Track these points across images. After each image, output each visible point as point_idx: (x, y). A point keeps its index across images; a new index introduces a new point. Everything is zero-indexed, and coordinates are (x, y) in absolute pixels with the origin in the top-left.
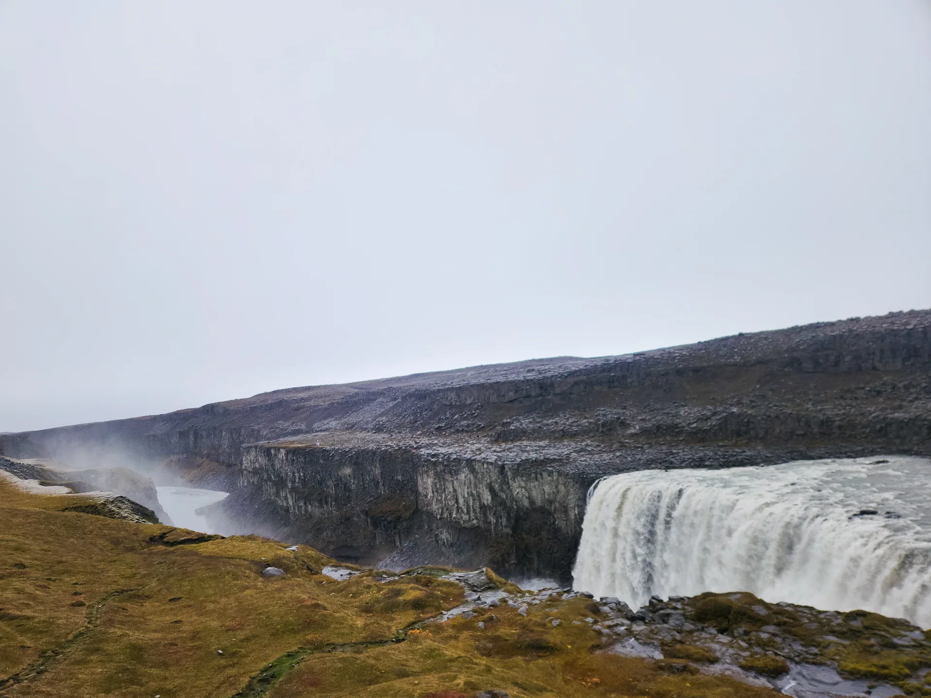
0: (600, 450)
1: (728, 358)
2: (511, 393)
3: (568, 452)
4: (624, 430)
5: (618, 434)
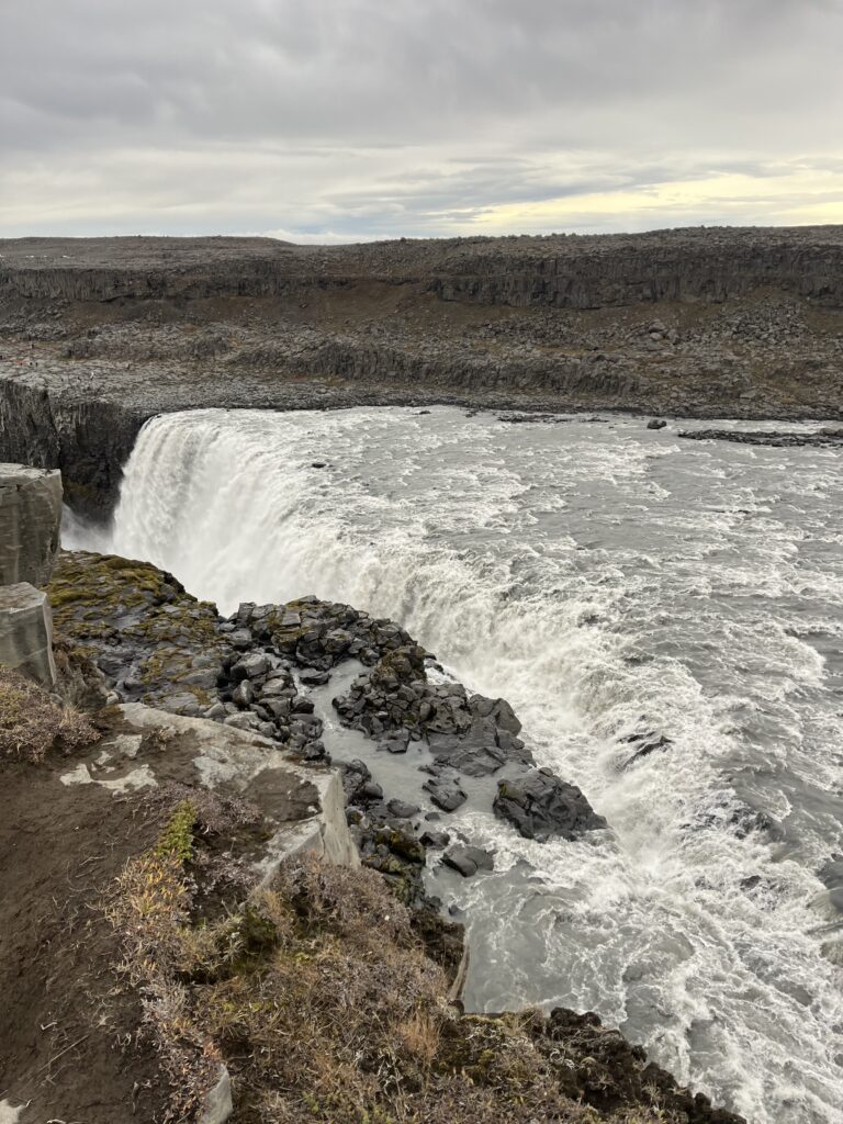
1: (380, 271)
2: (110, 289)
3: (141, 380)
4: (223, 355)
5: (215, 360)
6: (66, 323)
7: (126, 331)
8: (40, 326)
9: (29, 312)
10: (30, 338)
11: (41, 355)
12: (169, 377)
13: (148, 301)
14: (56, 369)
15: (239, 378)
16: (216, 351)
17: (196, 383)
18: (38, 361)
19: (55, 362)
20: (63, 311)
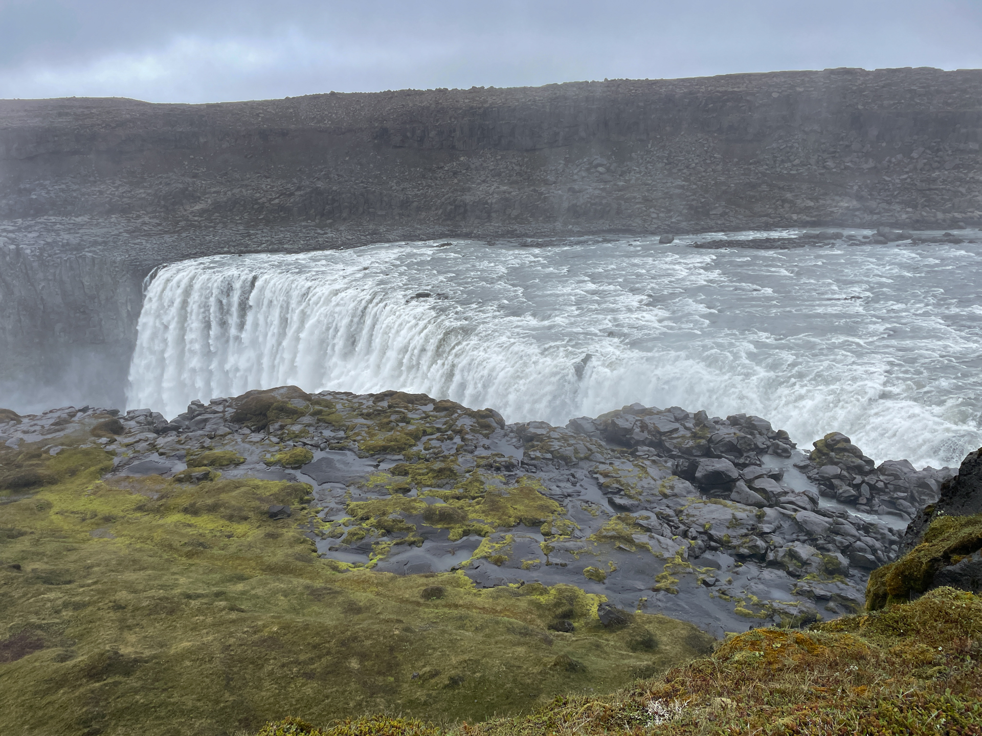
0: (160, 230)
2: (31, 146)
3: (117, 232)
4: (193, 205)
5: (186, 210)
12: (145, 228)
16: (184, 201)
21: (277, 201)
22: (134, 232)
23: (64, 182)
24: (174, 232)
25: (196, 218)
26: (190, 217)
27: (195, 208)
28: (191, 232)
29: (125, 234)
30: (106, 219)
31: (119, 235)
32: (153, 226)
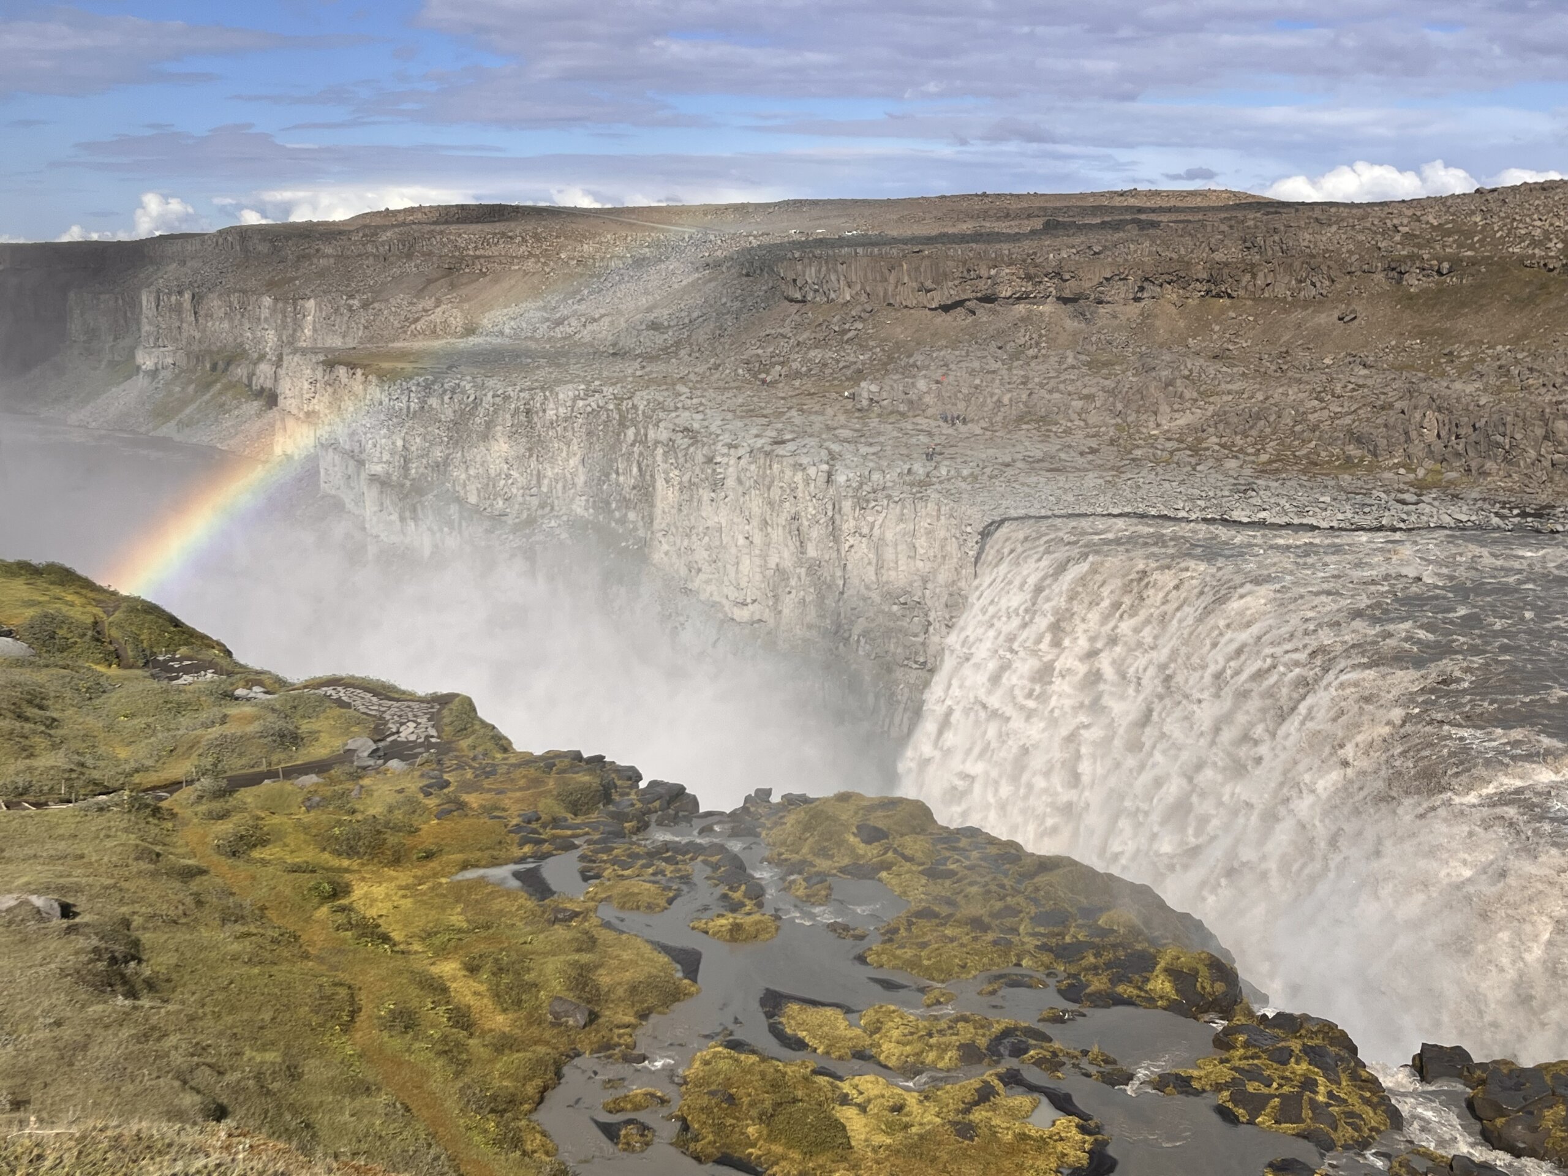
1: (1534, 243)
2: (950, 284)
3: (1008, 459)
4: (1177, 415)
5: (1158, 425)
6: (863, 348)
7: (976, 365)
8: (816, 354)
9: (798, 327)
10: (798, 375)
11: (817, 408)
12: (1063, 455)
13: (1021, 308)
14: (845, 433)
15: (1211, 462)
16: (1164, 408)
17: (1119, 470)
18: (813, 418)
19: (842, 418)
20: (860, 325)
21: (1347, 420)
22: (1039, 461)
23: (979, 354)
24: (1112, 468)
25: (1170, 445)
26: (1161, 440)
27: (1178, 422)
28: (1144, 472)
29: (1020, 464)
30: (1009, 432)
31: (1008, 465)
32: (1082, 454)
